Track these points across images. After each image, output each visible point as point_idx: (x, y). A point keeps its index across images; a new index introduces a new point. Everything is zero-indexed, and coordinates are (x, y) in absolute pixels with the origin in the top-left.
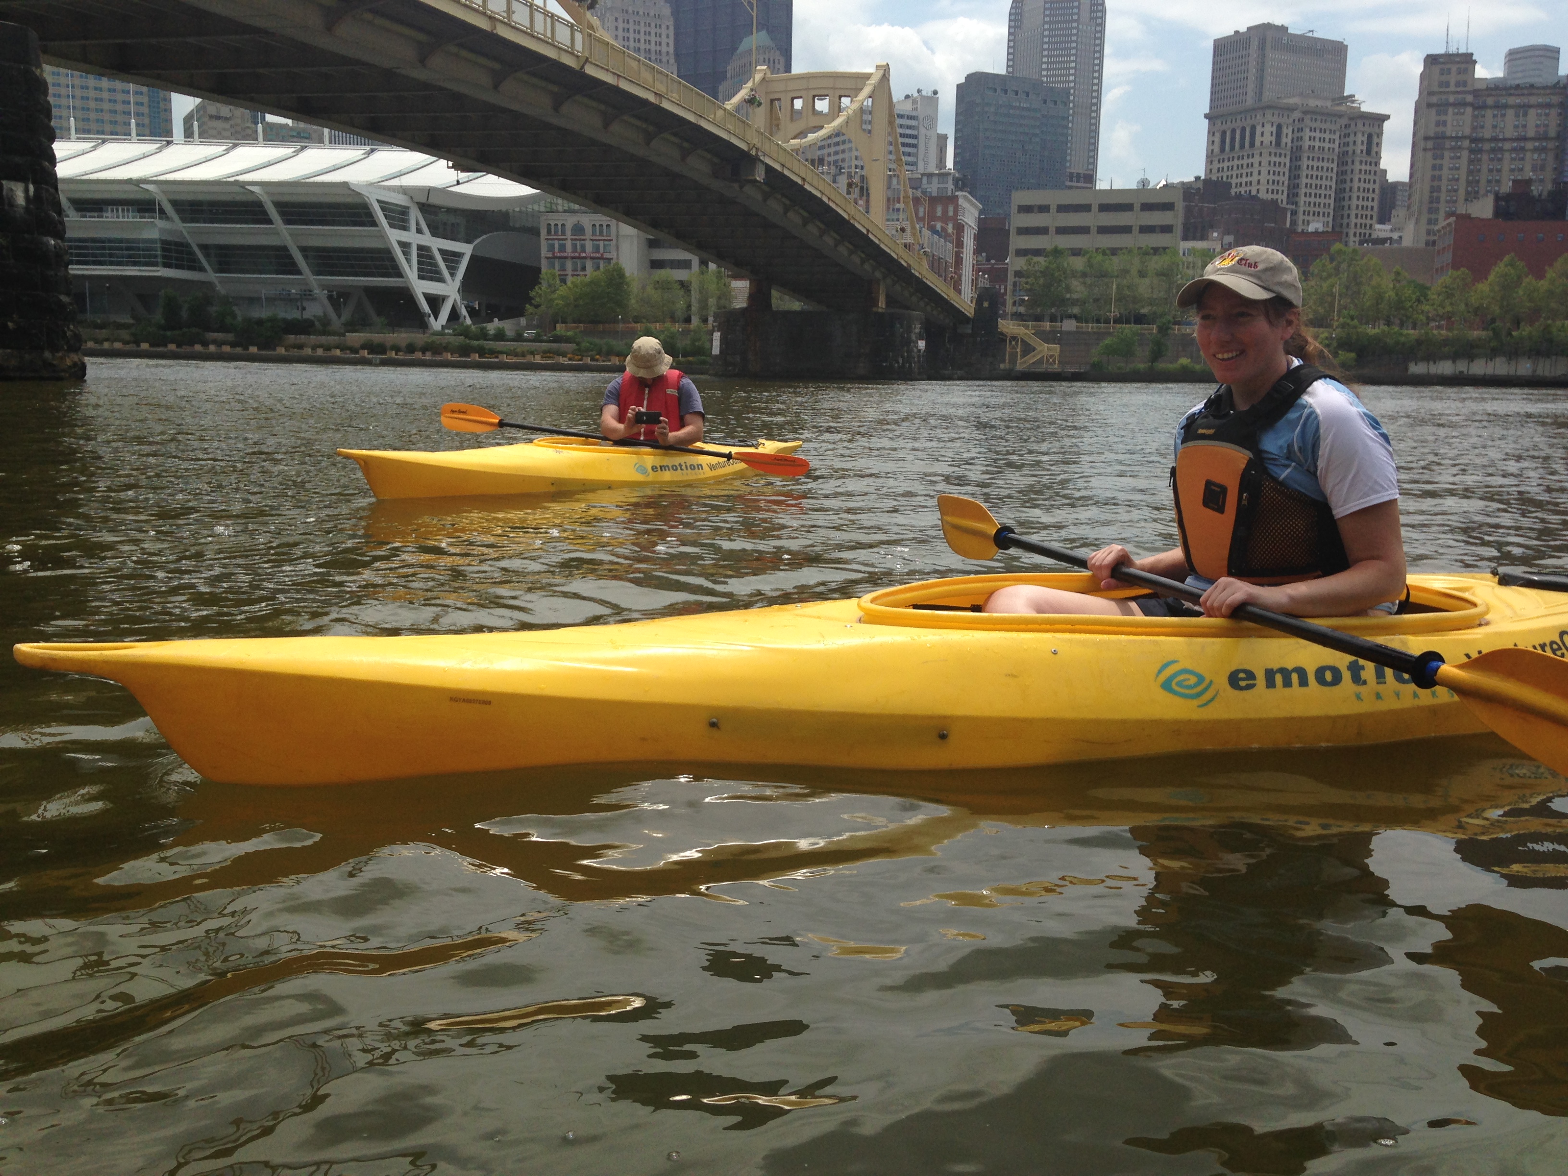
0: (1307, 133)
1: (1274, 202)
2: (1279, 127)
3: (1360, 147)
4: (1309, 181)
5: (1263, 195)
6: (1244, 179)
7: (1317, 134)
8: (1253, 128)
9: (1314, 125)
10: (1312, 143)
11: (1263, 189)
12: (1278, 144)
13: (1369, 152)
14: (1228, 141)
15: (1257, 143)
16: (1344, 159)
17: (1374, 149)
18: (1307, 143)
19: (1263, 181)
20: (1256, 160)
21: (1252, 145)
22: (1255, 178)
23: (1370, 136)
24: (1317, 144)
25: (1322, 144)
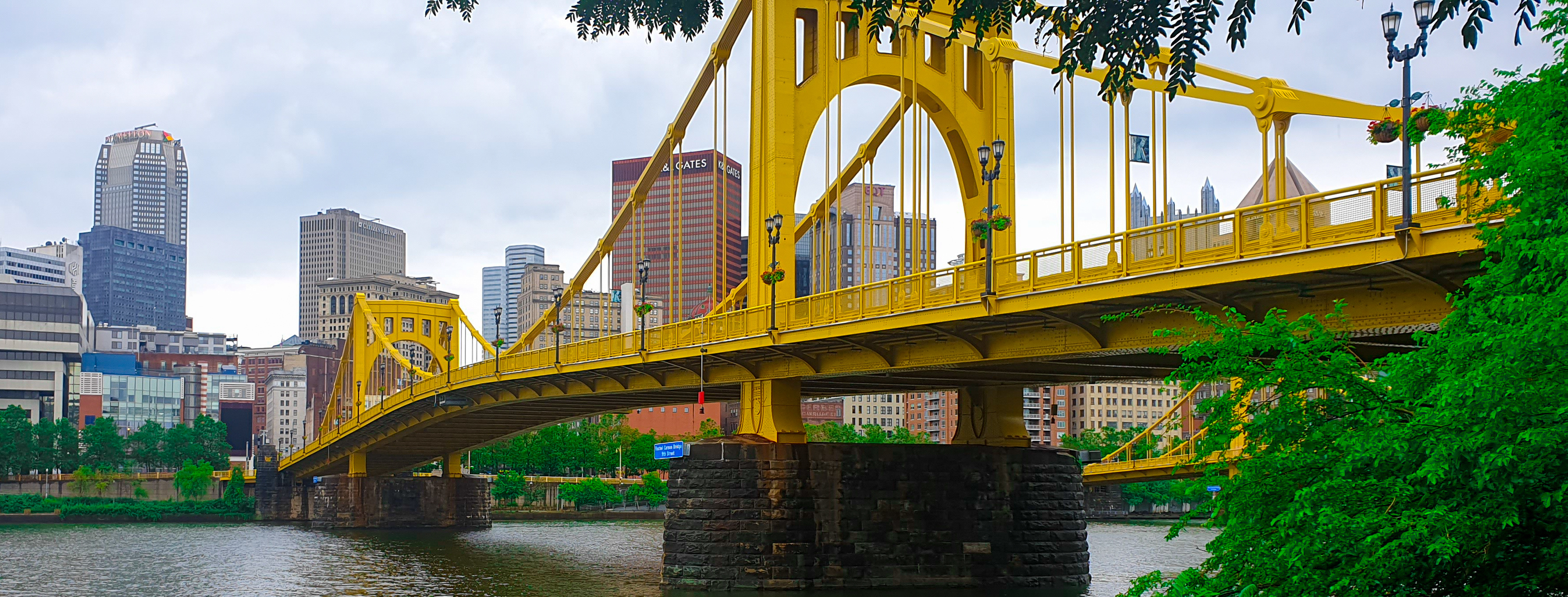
14: (338, 305)
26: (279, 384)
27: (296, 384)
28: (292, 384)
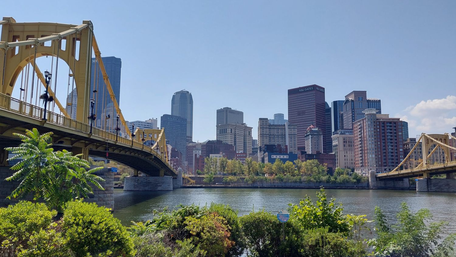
0: (237, 131)
1: (232, 145)
2: (231, 129)
3: (248, 134)
4: (238, 140)
5: (229, 143)
6: (225, 140)
7: (239, 131)
8: (226, 129)
9: (238, 129)
10: (238, 133)
11: (229, 142)
12: (231, 132)
13: (249, 135)
14: (221, 131)
15: (227, 132)
16: (245, 136)
17: (250, 134)
18: (237, 133)
19: (229, 140)
20: (227, 136)
21: (226, 132)
22: (227, 139)
23: (249, 132)
24: (239, 133)
25: (240, 133)
26: (194, 152)
27: (199, 152)
28: (198, 152)
